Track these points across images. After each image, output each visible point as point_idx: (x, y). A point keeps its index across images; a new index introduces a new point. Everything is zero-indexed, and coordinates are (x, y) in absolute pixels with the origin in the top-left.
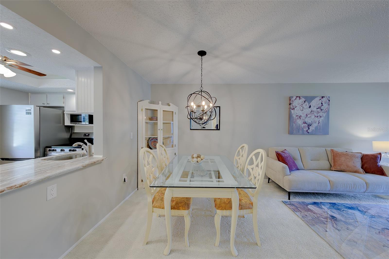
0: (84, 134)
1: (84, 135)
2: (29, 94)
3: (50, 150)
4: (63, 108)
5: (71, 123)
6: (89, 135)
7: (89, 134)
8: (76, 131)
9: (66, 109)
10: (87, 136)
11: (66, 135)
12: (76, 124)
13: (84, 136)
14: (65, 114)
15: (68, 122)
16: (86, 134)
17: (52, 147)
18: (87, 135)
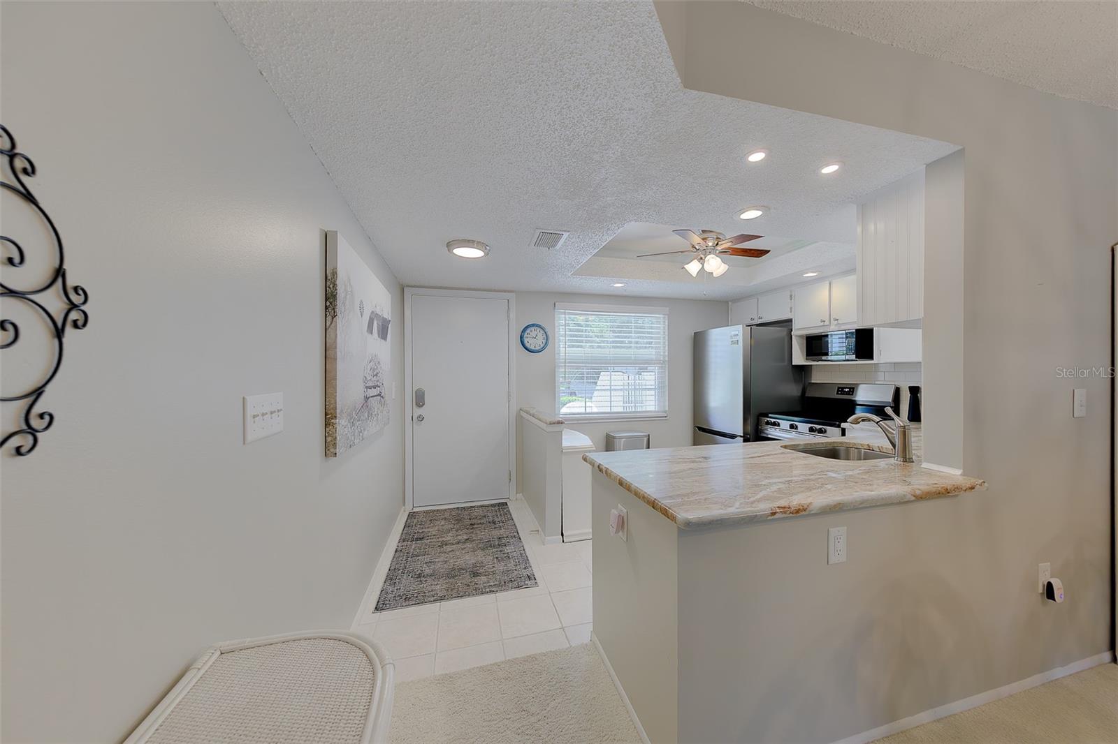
0: (839, 388)
1: (838, 391)
2: (730, 303)
3: (768, 423)
4: (790, 323)
5: (807, 359)
6: (853, 392)
7: (853, 388)
8: (816, 378)
9: (795, 326)
10: (848, 393)
11: (793, 390)
12: (818, 361)
13: (837, 393)
14: (793, 337)
15: (799, 358)
16: (843, 388)
17: (770, 415)
18: (847, 390)
